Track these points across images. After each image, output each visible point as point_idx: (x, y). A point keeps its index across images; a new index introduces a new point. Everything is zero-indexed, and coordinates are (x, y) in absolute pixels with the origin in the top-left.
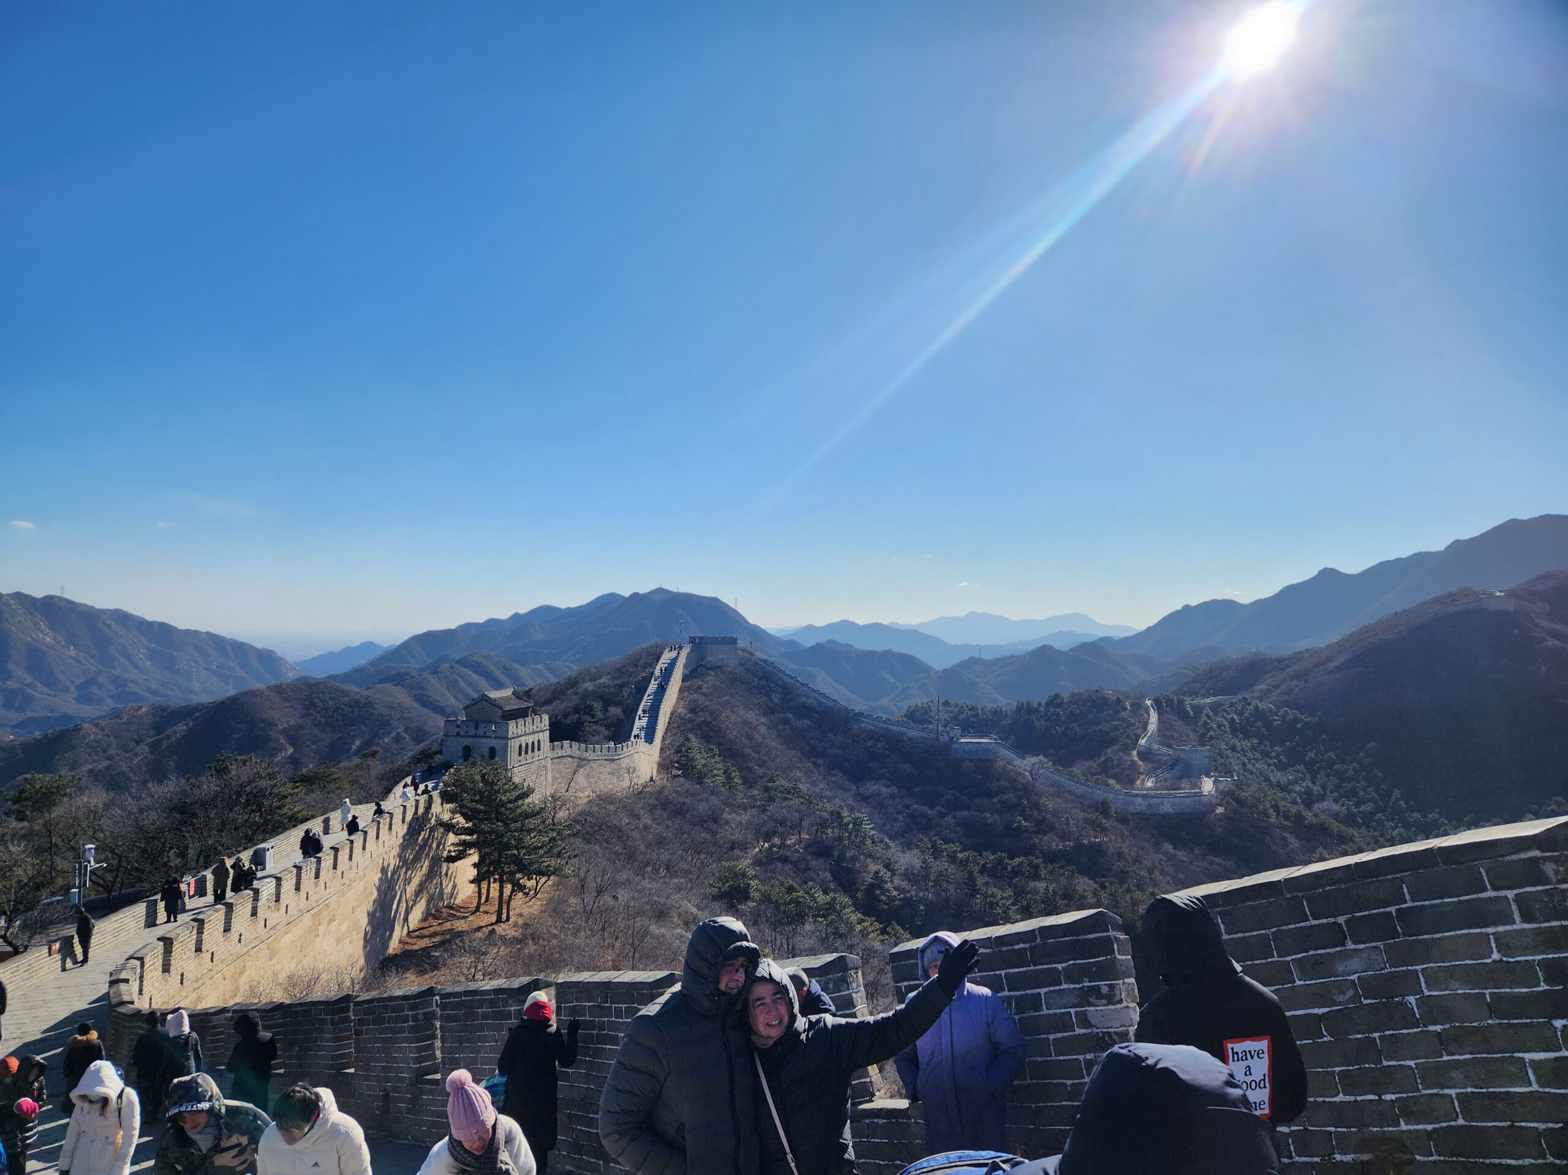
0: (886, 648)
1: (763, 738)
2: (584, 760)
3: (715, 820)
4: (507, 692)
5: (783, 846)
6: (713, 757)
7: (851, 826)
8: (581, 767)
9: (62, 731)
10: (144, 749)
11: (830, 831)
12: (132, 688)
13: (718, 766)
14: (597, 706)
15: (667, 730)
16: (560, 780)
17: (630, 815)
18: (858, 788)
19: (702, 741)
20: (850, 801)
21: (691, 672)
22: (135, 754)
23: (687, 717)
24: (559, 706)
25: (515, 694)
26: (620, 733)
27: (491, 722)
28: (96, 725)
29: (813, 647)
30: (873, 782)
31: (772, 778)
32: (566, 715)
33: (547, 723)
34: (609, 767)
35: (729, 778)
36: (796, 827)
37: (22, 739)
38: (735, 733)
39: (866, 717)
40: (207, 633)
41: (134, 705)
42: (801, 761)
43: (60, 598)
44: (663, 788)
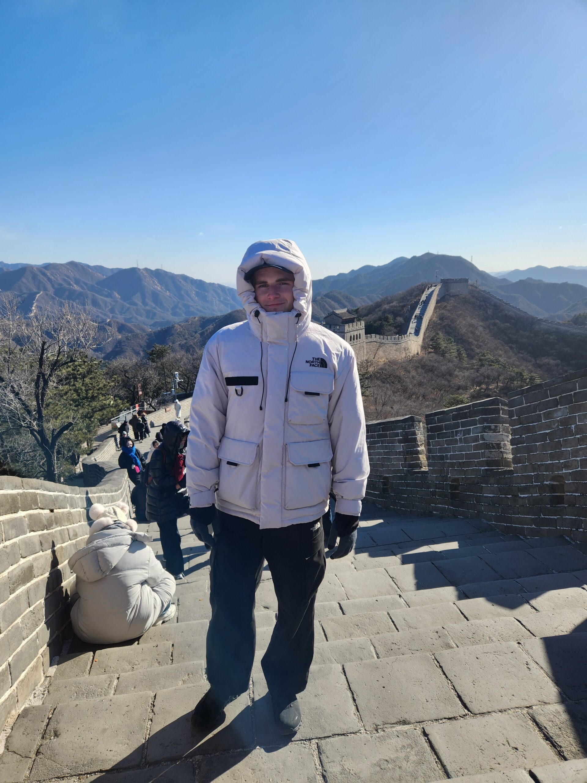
0: (564, 281)
1: (481, 334)
2: (382, 343)
3: (450, 375)
4: (345, 310)
5: (487, 389)
6: (451, 343)
7: (528, 380)
8: (381, 347)
9: (168, 327)
10: (198, 335)
11: (515, 382)
12: (192, 309)
13: (453, 349)
14: (390, 316)
15: (427, 329)
16: (370, 353)
17: (405, 371)
18: (536, 360)
19: (445, 335)
20: (530, 367)
21: (441, 299)
22: (195, 338)
23: (438, 322)
24: (371, 317)
25: (348, 311)
26: (402, 330)
27: (337, 325)
28: (180, 325)
29: (517, 283)
30: (545, 357)
31: (484, 354)
32: (375, 322)
33: (364, 325)
34: (395, 347)
35: (459, 354)
36: (496, 379)
37: (154, 331)
38: (464, 331)
39: (544, 322)
40: (218, 284)
41: (193, 316)
42: (502, 345)
43: (161, 270)
44: (423, 358)
